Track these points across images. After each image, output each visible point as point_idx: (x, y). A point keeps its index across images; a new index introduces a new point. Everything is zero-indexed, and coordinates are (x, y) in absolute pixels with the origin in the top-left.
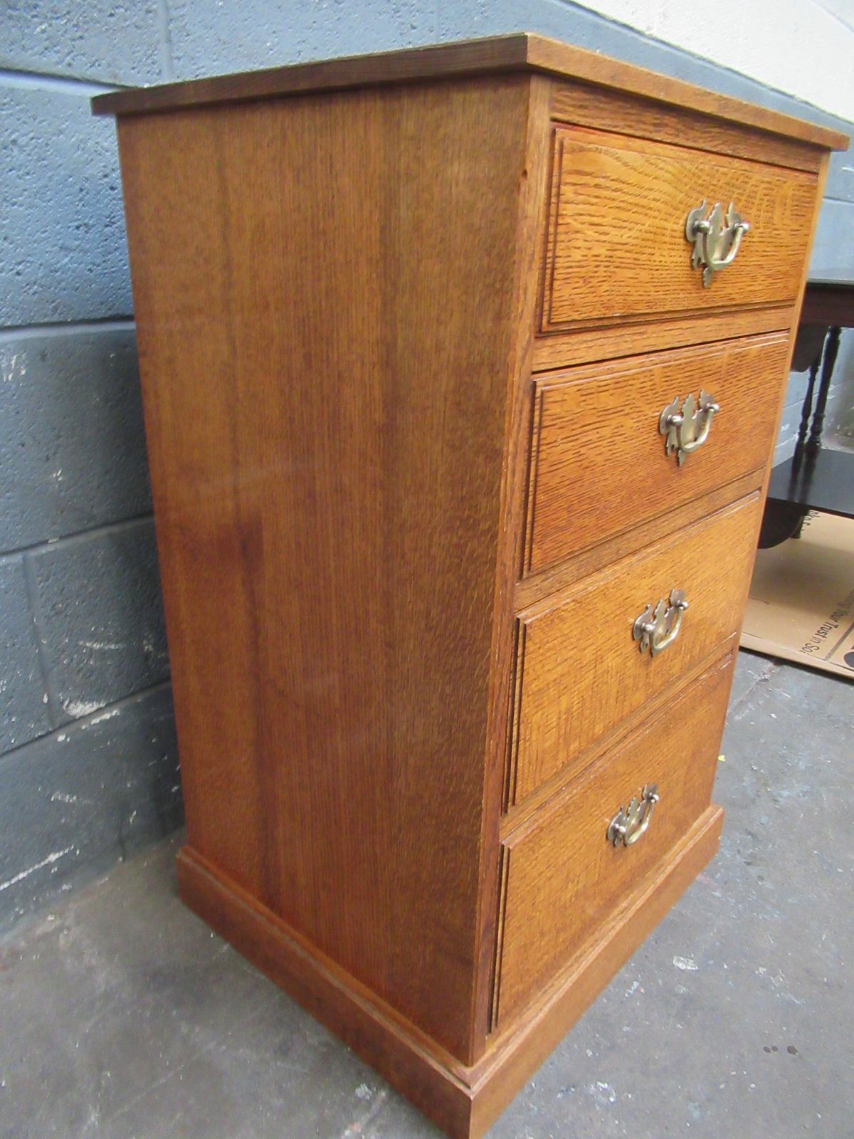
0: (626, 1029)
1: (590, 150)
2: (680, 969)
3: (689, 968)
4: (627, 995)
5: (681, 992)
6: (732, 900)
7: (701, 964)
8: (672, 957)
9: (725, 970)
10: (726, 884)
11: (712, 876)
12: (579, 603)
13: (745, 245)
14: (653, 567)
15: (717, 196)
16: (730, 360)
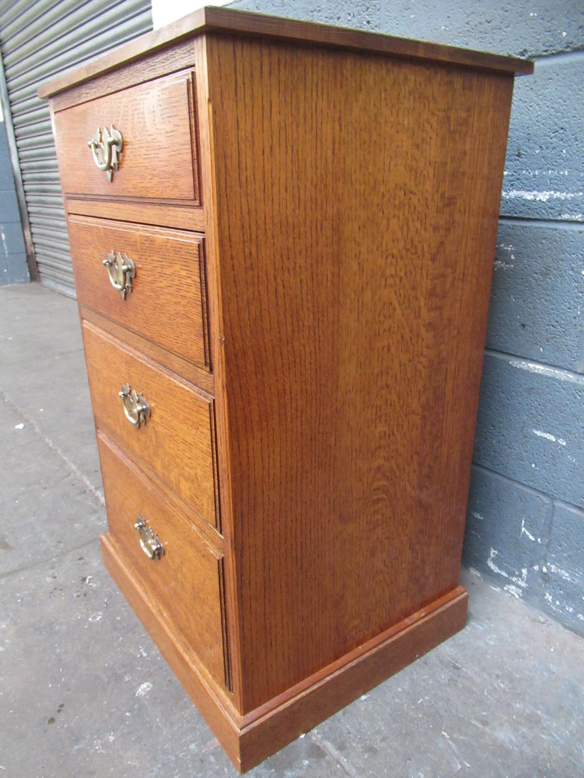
0: (121, 638)
2: (142, 684)
3: (140, 690)
4: (140, 647)
5: (126, 677)
6: (181, 755)
7: (139, 699)
8: (153, 683)
9: (126, 712)
10: (200, 760)
11: (213, 754)
12: (97, 338)
13: (129, 151)
14: (126, 359)
15: (105, 123)
16: (142, 240)
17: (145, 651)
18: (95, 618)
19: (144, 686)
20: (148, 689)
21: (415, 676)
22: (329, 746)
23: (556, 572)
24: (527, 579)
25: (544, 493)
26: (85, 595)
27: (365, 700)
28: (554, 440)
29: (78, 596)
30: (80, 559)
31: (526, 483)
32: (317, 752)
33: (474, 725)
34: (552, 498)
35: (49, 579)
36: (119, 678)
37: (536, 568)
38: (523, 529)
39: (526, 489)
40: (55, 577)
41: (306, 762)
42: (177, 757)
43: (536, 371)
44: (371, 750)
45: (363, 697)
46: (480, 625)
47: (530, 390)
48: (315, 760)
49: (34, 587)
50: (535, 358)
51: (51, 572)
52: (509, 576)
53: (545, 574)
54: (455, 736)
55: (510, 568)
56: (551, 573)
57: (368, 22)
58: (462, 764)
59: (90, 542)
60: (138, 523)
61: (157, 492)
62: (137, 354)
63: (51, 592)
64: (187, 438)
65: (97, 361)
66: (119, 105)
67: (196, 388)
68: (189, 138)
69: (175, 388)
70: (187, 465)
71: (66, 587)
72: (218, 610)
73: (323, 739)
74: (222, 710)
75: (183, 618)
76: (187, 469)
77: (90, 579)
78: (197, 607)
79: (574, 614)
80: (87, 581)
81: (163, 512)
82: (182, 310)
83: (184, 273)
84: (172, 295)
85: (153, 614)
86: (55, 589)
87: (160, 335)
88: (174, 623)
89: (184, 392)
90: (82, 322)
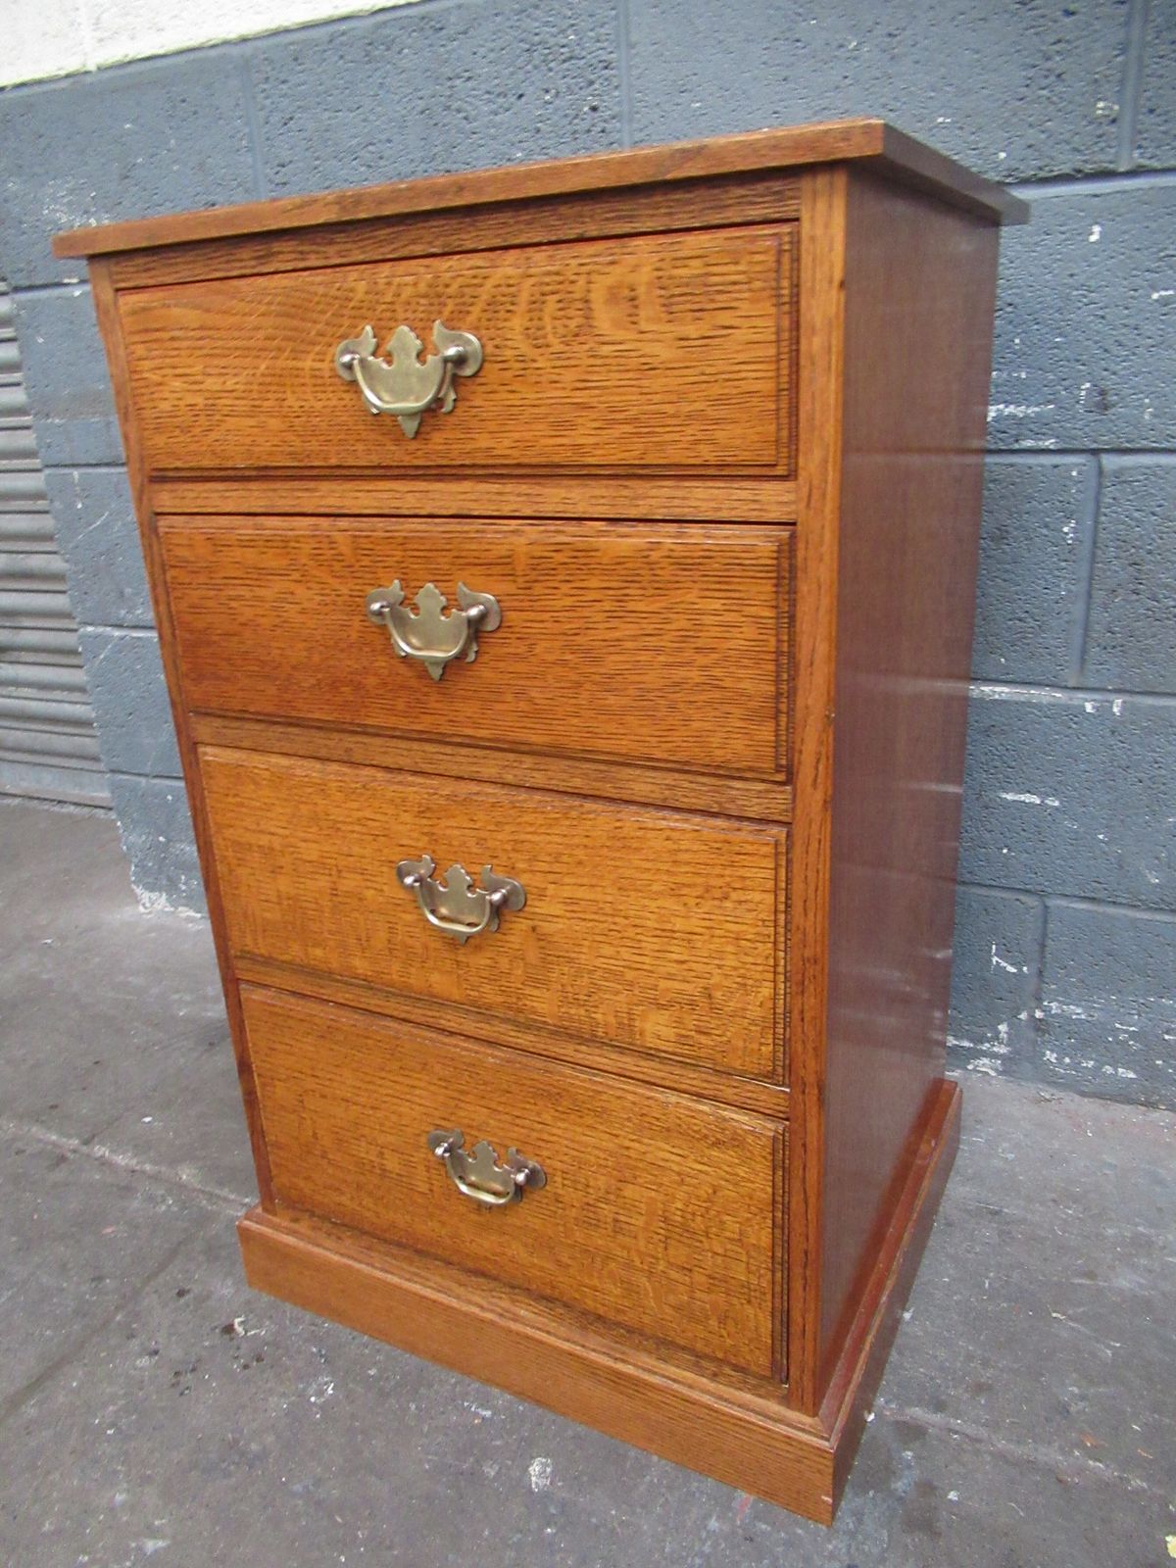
0: (413, 1407)
1: (155, 308)
2: (528, 1467)
3: (534, 1479)
4: (466, 1404)
5: (486, 1470)
6: (707, 1549)
7: (546, 1496)
8: (547, 1455)
9: (541, 1529)
10: (746, 1539)
11: (757, 1517)
12: (279, 779)
13: (508, 374)
14: (420, 805)
15: (401, 315)
16: (537, 551)
17: (481, 1406)
18: (320, 1393)
19: (535, 1468)
20: (549, 1470)
21: (952, 1251)
22: (918, 1413)
23: (1059, 1011)
24: (1009, 1039)
25: (1027, 891)
26: (259, 1359)
27: (912, 1317)
28: (1038, 802)
29: (246, 1367)
30: (181, 1294)
31: (994, 883)
32: (912, 1432)
33: (1080, 1285)
34: (1040, 894)
35: (144, 1362)
36: (474, 1476)
37: (1023, 1016)
38: (995, 959)
39: (994, 893)
40: (156, 1352)
41: (909, 1454)
42: (701, 1554)
43: (997, 697)
44: (980, 1388)
45: (907, 1316)
46: (976, 1136)
47: (987, 732)
48: (917, 1444)
49: (122, 1392)
50: (993, 676)
51: (134, 1345)
52: (975, 1044)
53: (1040, 1020)
54: (1070, 1312)
55: (976, 1029)
56: (1052, 1016)
57: (594, 109)
58: (1109, 1347)
59: (173, 1253)
60: (439, 1145)
61: (524, 1060)
62: (474, 787)
63: (173, 1385)
64: (679, 924)
65: (273, 830)
66: (475, 281)
67: (720, 822)
68: (772, 351)
69: (640, 833)
70: (670, 977)
71: (199, 1361)
72: (761, 1235)
73: (901, 1407)
74: (770, 1425)
75: (609, 1295)
76: (669, 984)
77: (242, 1323)
78: (679, 1253)
79: (1097, 1069)
80: (240, 1329)
81: (553, 1096)
82: (695, 675)
83: (717, 605)
84: (658, 650)
85: (492, 1323)
86: (177, 1374)
87: (596, 735)
88: (560, 1318)
89: (674, 835)
90: (195, 752)
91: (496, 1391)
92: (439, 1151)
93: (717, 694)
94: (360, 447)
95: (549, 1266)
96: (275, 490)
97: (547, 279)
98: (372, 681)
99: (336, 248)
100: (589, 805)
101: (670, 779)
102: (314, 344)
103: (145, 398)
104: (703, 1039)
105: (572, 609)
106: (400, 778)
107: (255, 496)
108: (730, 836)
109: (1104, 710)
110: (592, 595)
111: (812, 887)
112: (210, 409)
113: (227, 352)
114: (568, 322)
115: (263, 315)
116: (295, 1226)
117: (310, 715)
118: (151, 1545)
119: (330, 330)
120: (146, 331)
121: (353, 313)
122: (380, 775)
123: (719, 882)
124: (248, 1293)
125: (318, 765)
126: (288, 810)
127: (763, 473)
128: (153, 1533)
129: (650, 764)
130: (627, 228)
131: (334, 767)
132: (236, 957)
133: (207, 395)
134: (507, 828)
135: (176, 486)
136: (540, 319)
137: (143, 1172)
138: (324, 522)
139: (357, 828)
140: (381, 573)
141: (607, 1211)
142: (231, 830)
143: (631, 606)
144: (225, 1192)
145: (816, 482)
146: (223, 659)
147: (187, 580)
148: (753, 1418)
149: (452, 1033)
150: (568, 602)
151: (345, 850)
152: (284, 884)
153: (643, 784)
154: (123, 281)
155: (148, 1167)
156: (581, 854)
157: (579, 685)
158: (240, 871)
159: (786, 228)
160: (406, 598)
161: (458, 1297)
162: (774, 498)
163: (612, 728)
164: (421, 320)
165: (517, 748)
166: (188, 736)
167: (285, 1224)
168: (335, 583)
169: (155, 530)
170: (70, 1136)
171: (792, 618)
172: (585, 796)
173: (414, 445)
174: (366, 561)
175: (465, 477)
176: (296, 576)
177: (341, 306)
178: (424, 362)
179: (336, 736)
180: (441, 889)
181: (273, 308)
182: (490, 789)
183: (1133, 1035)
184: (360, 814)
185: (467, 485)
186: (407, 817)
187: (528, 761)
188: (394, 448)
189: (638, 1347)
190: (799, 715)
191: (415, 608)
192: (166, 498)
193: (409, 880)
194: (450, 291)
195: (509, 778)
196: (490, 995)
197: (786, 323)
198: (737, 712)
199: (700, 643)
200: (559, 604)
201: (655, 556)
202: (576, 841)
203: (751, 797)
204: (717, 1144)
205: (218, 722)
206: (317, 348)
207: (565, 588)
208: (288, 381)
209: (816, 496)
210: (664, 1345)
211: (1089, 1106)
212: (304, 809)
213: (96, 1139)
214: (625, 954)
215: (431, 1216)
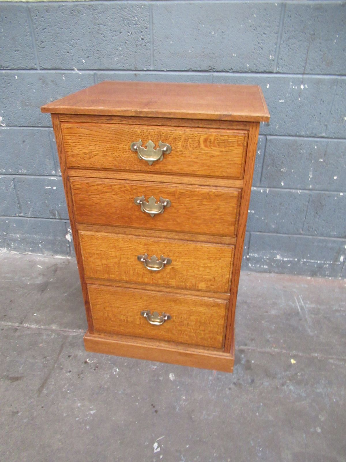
0: (138, 369)
1: (75, 128)
3: (171, 378)
4: (150, 366)
5: (160, 378)
6: (211, 383)
7: (175, 381)
8: (172, 373)
9: (177, 387)
10: (217, 379)
11: (218, 375)
12: (104, 238)
13: (178, 154)
14: (145, 243)
15: (150, 138)
16: (181, 191)
17: (154, 366)
18: (116, 371)
19: (170, 376)
20: (173, 375)
22: (242, 347)
23: (252, 256)
26: (97, 367)
29: (95, 370)
30: (69, 356)
32: (242, 351)
33: (266, 315)
34: (250, 231)
35: (68, 374)
36: (158, 380)
37: (244, 258)
40: (70, 371)
41: (243, 356)
44: (252, 340)
48: (244, 353)
49: (66, 382)
51: (64, 371)
53: (248, 258)
54: (265, 321)
58: (273, 326)
59: (62, 347)
60: (144, 314)
61: (168, 294)
62: (159, 239)
63: (79, 378)
64: (209, 265)
65: (101, 249)
66: (171, 133)
67: (220, 245)
68: (241, 156)
69: (201, 248)
70: (206, 275)
71: (82, 371)
72: (222, 322)
73: (238, 346)
74: (221, 357)
75: (185, 338)
76: (205, 277)
77: (89, 360)
78: (202, 328)
79: (260, 267)
80: (89, 362)
81: (174, 301)
82: (217, 217)
83: (224, 204)
84: (209, 212)
85: (156, 349)
86: (78, 375)
87: (193, 229)
88: (172, 345)
89: (210, 248)
90: (78, 232)
91: (155, 362)
92: (145, 315)
93: (222, 221)
94: (135, 166)
95: (170, 335)
96: (108, 173)
97: (190, 135)
98: (134, 217)
99: (131, 120)
100: (189, 242)
101: (209, 237)
102: (124, 142)
103: (69, 149)
104: (212, 287)
105: (189, 203)
106: (139, 237)
107: (102, 174)
108: (222, 247)
109: (265, 192)
110: (194, 201)
111: (239, 257)
112: (90, 154)
113: (97, 141)
114: (194, 145)
115: (109, 133)
116: (99, 336)
117: (115, 224)
118: (92, 412)
119: (129, 139)
120: (71, 133)
121: (136, 136)
122: (134, 237)
123: (219, 256)
124: (86, 353)
125: (116, 235)
126: (107, 245)
127: (237, 178)
128: (92, 410)
129: (205, 234)
130: (210, 126)
131: (120, 235)
132: (86, 278)
133: (90, 150)
134: (168, 248)
135: (76, 170)
136: (187, 143)
137: (42, 329)
138: (123, 181)
139: (127, 249)
140: (139, 194)
141: (185, 322)
142: (88, 250)
143: (203, 203)
144: (67, 330)
145: (247, 181)
146: (89, 211)
147: (79, 193)
148: (217, 356)
149: (148, 290)
150: (188, 202)
151: (123, 253)
152: (104, 261)
153: (202, 238)
154: (63, 120)
155: (42, 327)
156: (186, 252)
157: (189, 218)
158: (90, 259)
159: (246, 132)
160: (145, 199)
161: (146, 345)
162: (239, 183)
163: (197, 227)
164: (155, 140)
165: (172, 231)
166: (75, 228)
167: (97, 336)
168: (125, 195)
169: (69, 180)
170: (15, 323)
171: (240, 206)
172: (188, 240)
173: (150, 167)
174: (135, 191)
175: (163, 174)
176: (114, 193)
177: (133, 134)
178: (156, 149)
179: (121, 228)
180: (150, 261)
181: (112, 132)
182: (164, 239)
183: (267, 259)
184: (128, 245)
185: (163, 176)
186: (141, 246)
187: (174, 233)
188: (145, 167)
189: (190, 347)
190: (240, 224)
191: (148, 202)
192: (72, 173)
193: (142, 260)
194: (164, 135)
195: (169, 237)
196: (160, 282)
197: (245, 150)
198: (226, 224)
199: (219, 211)
200: (186, 202)
201: (210, 193)
202: (186, 249)
203: (227, 240)
204: (213, 306)
205: (85, 225)
206: (125, 143)
207: (188, 199)
208: (115, 149)
209: (247, 183)
210: (197, 345)
211: (258, 275)
212: (111, 245)
213: (23, 322)
214: (196, 271)
215: (140, 329)
